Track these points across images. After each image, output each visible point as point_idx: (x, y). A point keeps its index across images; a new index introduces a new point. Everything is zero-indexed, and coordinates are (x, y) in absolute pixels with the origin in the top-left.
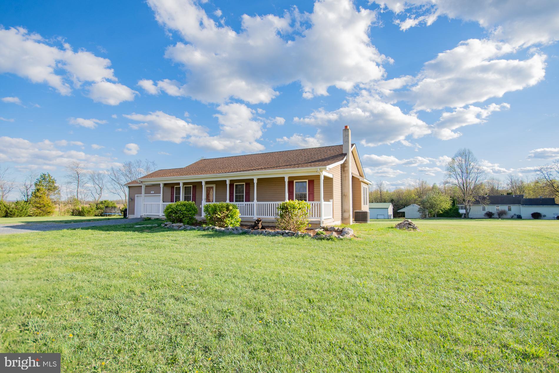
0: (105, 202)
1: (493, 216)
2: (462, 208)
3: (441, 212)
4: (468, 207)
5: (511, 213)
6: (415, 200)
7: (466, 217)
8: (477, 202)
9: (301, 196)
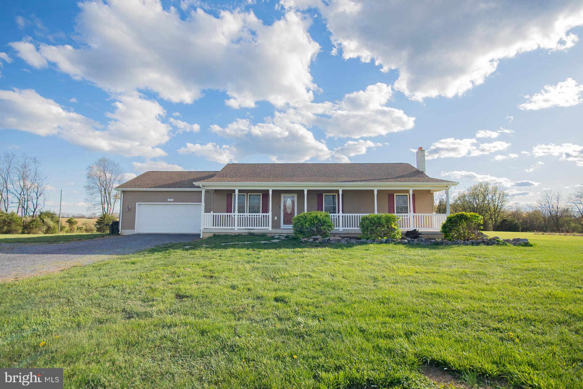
9: (402, 209)
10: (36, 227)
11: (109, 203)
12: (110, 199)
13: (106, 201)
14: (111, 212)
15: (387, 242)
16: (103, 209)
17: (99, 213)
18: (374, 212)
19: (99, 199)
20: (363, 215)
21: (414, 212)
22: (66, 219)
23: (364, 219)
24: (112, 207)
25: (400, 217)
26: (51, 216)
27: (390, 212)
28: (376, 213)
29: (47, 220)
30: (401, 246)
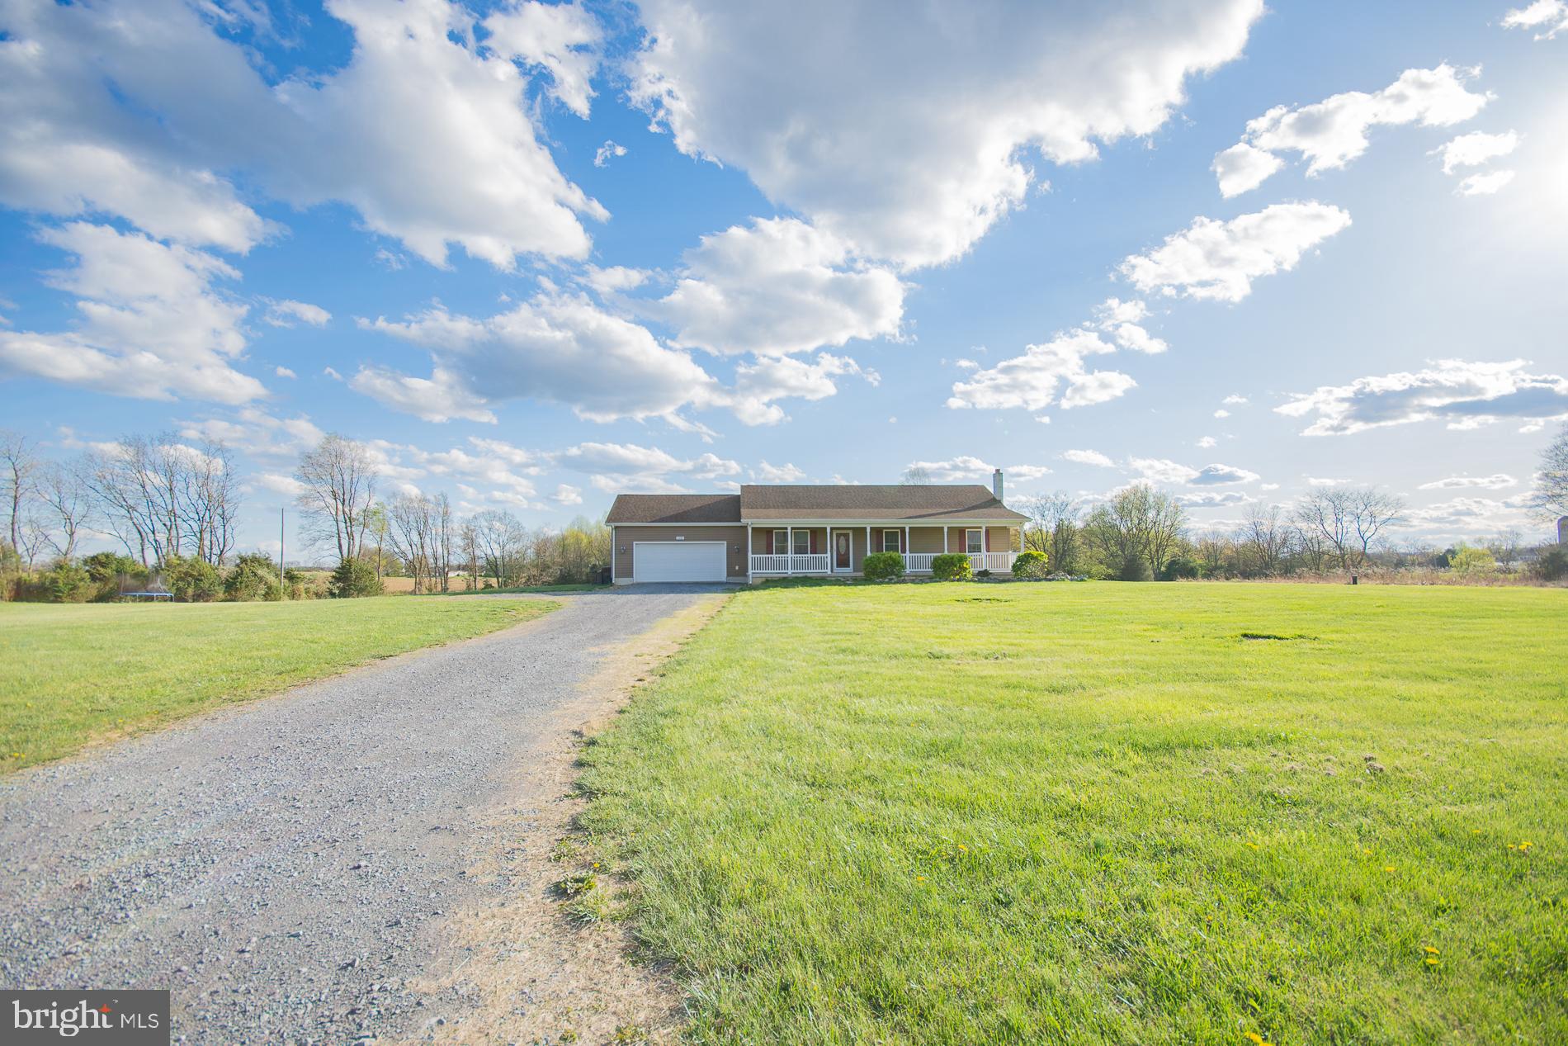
9: (974, 548)
11: (351, 535)
15: (959, 580)
16: (340, 547)
18: (943, 551)
20: (935, 555)
21: (988, 551)
23: (936, 559)
25: (971, 556)
27: (961, 552)
28: (946, 552)
30: (972, 584)
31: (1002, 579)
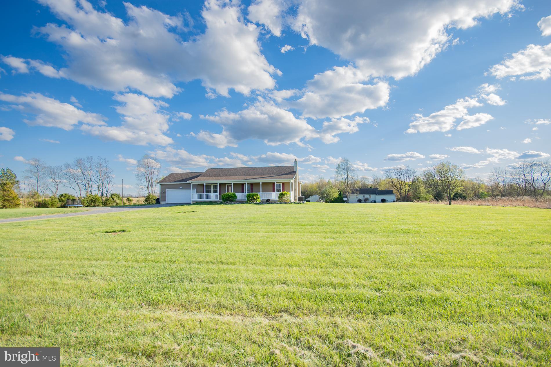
0: (65, 195)
1: (362, 202)
2: (345, 197)
3: (333, 200)
4: (348, 196)
5: (371, 200)
6: (317, 192)
7: (347, 202)
8: (353, 193)
9: (279, 190)
10: (110, 203)
11: (152, 186)
12: (152, 184)
13: (149, 185)
14: (154, 192)
16: (148, 190)
17: (146, 194)
19: (145, 184)
22: (126, 199)
24: (154, 189)
26: (118, 196)
29: (116, 199)
31: (274, 202)
